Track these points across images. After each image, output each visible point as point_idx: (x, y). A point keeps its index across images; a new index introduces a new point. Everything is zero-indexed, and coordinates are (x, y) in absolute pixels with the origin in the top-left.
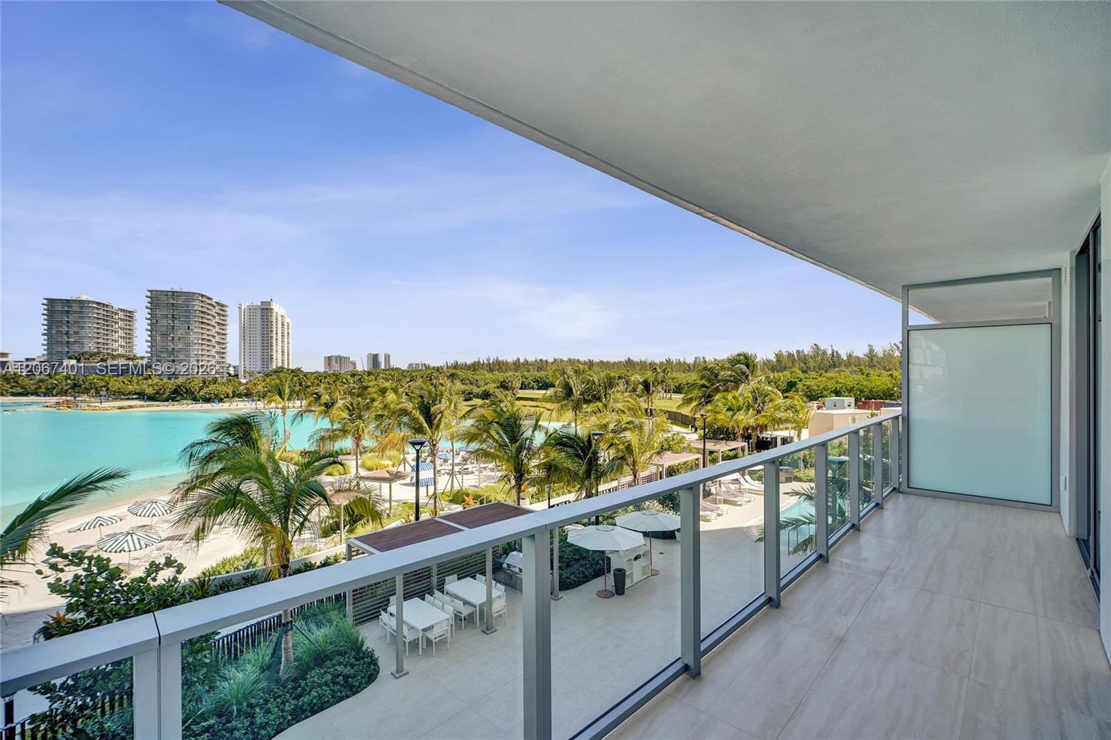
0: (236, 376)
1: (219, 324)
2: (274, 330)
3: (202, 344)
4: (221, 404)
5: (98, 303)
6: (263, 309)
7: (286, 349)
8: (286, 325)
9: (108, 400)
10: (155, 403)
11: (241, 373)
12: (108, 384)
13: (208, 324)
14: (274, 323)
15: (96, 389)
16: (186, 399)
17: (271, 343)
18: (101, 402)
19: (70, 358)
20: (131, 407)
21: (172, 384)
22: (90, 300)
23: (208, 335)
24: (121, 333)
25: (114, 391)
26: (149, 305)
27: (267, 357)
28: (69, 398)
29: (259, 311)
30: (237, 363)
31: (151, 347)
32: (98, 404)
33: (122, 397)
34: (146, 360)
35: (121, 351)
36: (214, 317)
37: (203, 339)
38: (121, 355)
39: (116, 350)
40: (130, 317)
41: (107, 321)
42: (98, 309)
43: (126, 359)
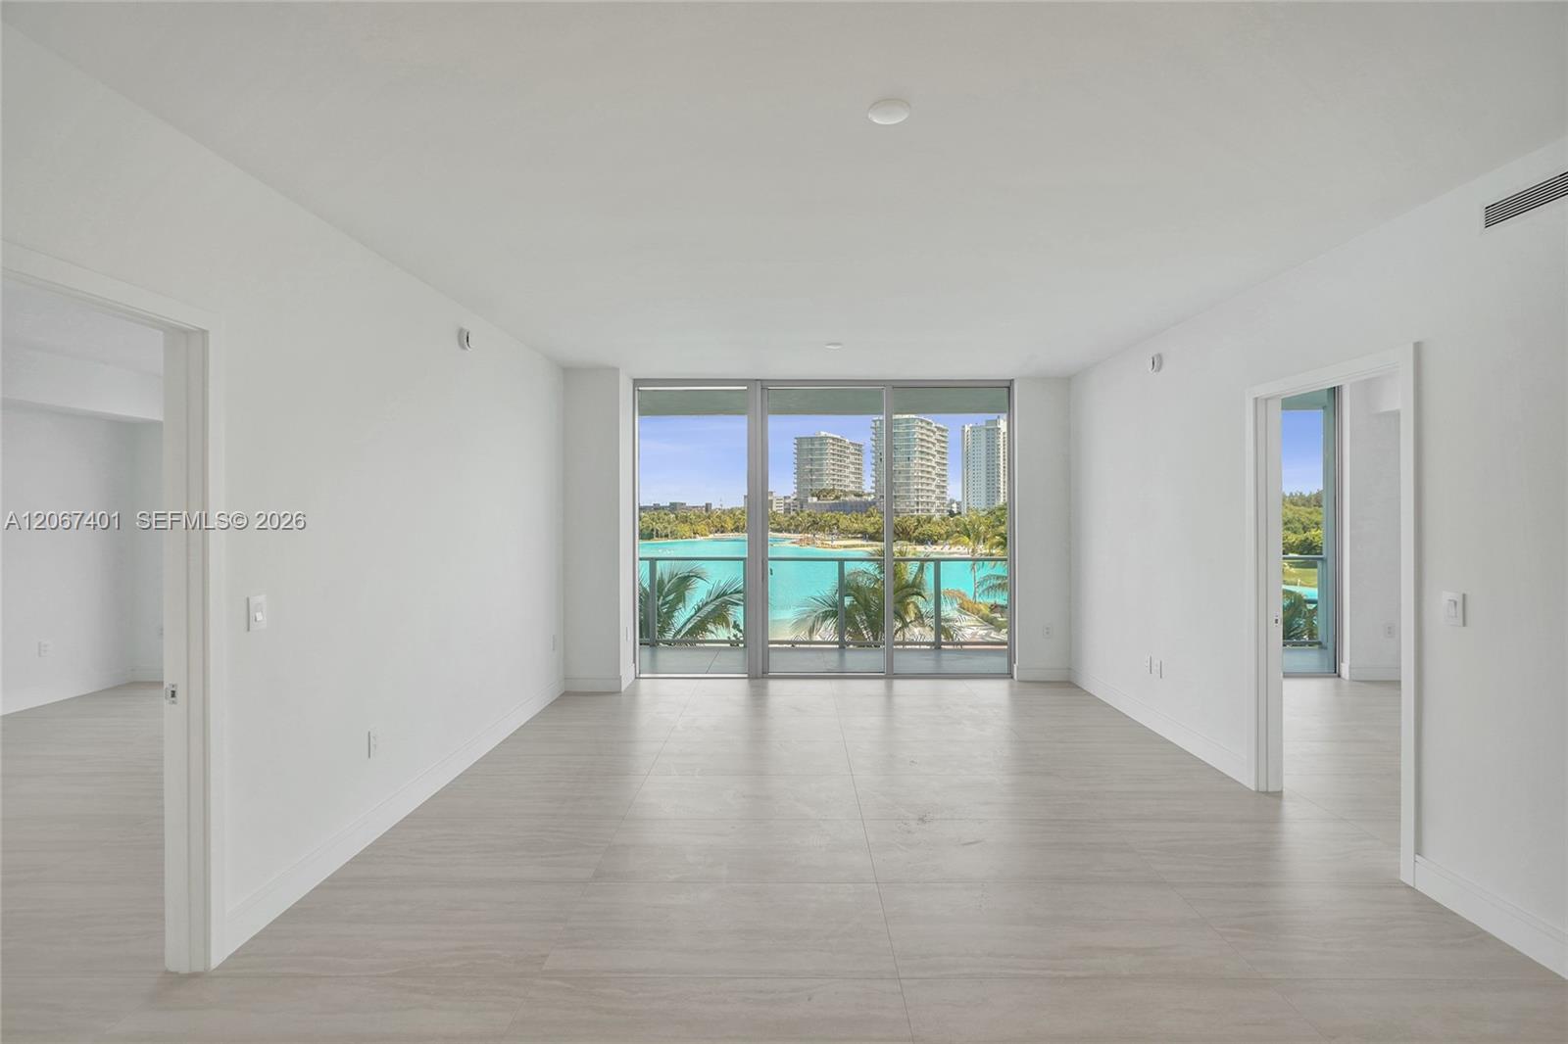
0: (959, 514)
1: (939, 452)
2: (1002, 455)
3: (922, 477)
4: (934, 547)
5: (833, 439)
6: (988, 430)
9: (838, 539)
10: (874, 543)
11: (964, 511)
12: (838, 521)
13: (928, 454)
14: (1002, 447)
15: (829, 527)
17: (998, 472)
18: (832, 540)
19: (813, 496)
20: (854, 546)
22: (829, 434)
23: (928, 466)
24: (852, 468)
25: (843, 530)
27: (992, 490)
28: (809, 535)
29: (983, 434)
30: (959, 499)
31: (876, 482)
32: (830, 543)
33: (848, 535)
34: (873, 497)
35: (852, 487)
36: (934, 444)
37: (922, 471)
38: (851, 492)
39: (848, 486)
40: (859, 450)
41: (841, 456)
42: (833, 445)
43: (855, 495)
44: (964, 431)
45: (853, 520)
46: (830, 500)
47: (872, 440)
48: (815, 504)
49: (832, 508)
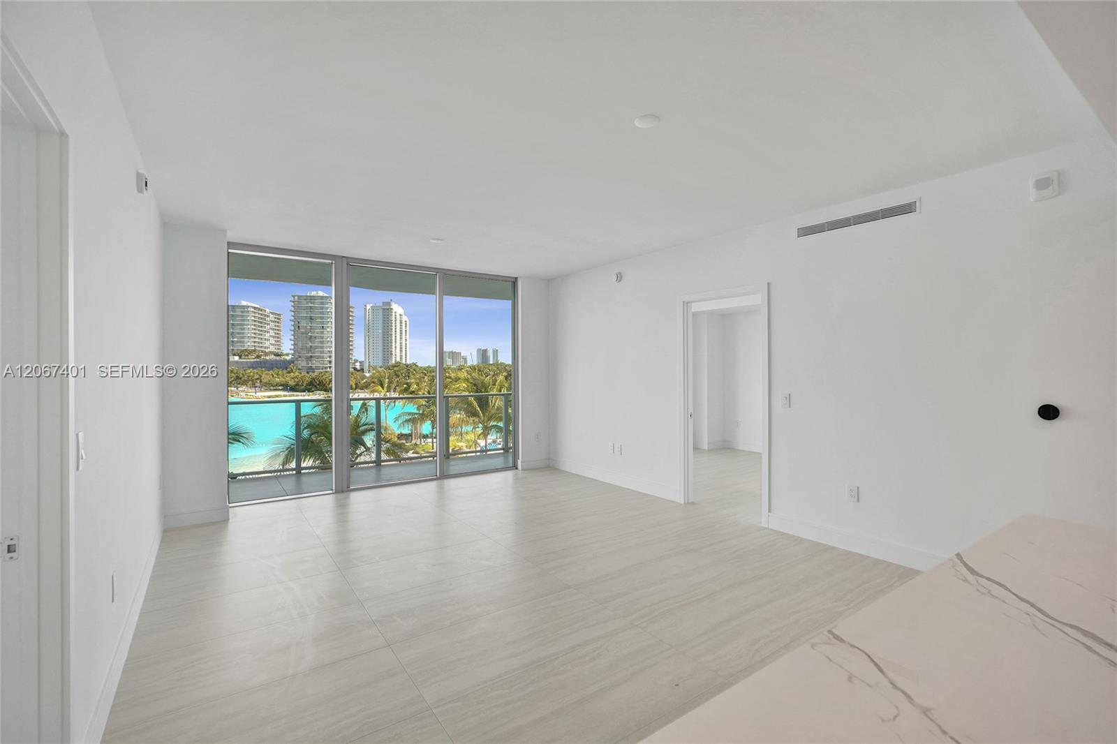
0: (362, 370)
2: (394, 328)
5: (255, 308)
6: (384, 309)
7: (404, 345)
8: (404, 323)
9: (261, 391)
10: (295, 393)
11: (366, 367)
12: (261, 376)
14: (393, 322)
15: (252, 381)
16: (319, 390)
17: (391, 340)
18: (256, 392)
19: (234, 355)
20: (277, 396)
21: (308, 377)
22: (249, 304)
24: (272, 333)
25: (266, 383)
26: (293, 309)
27: (387, 352)
28: (233, 389)
29: (381, 312)
30: (362, 359)
31: (294, 345)
32: (254, 394)
33: (272, 388)
34: (290, 356)
35: (272, 349)
38: (271, 353)
39: (268, 348)
40: (278, 319)
41: (261, 323)
42: (255, 313)
43: (275, 355)
44: (365, 309)
45: (275, 376)
46: (252, 359)
47: (291, 311)
48: (237, 362)
49: (253, 366)
